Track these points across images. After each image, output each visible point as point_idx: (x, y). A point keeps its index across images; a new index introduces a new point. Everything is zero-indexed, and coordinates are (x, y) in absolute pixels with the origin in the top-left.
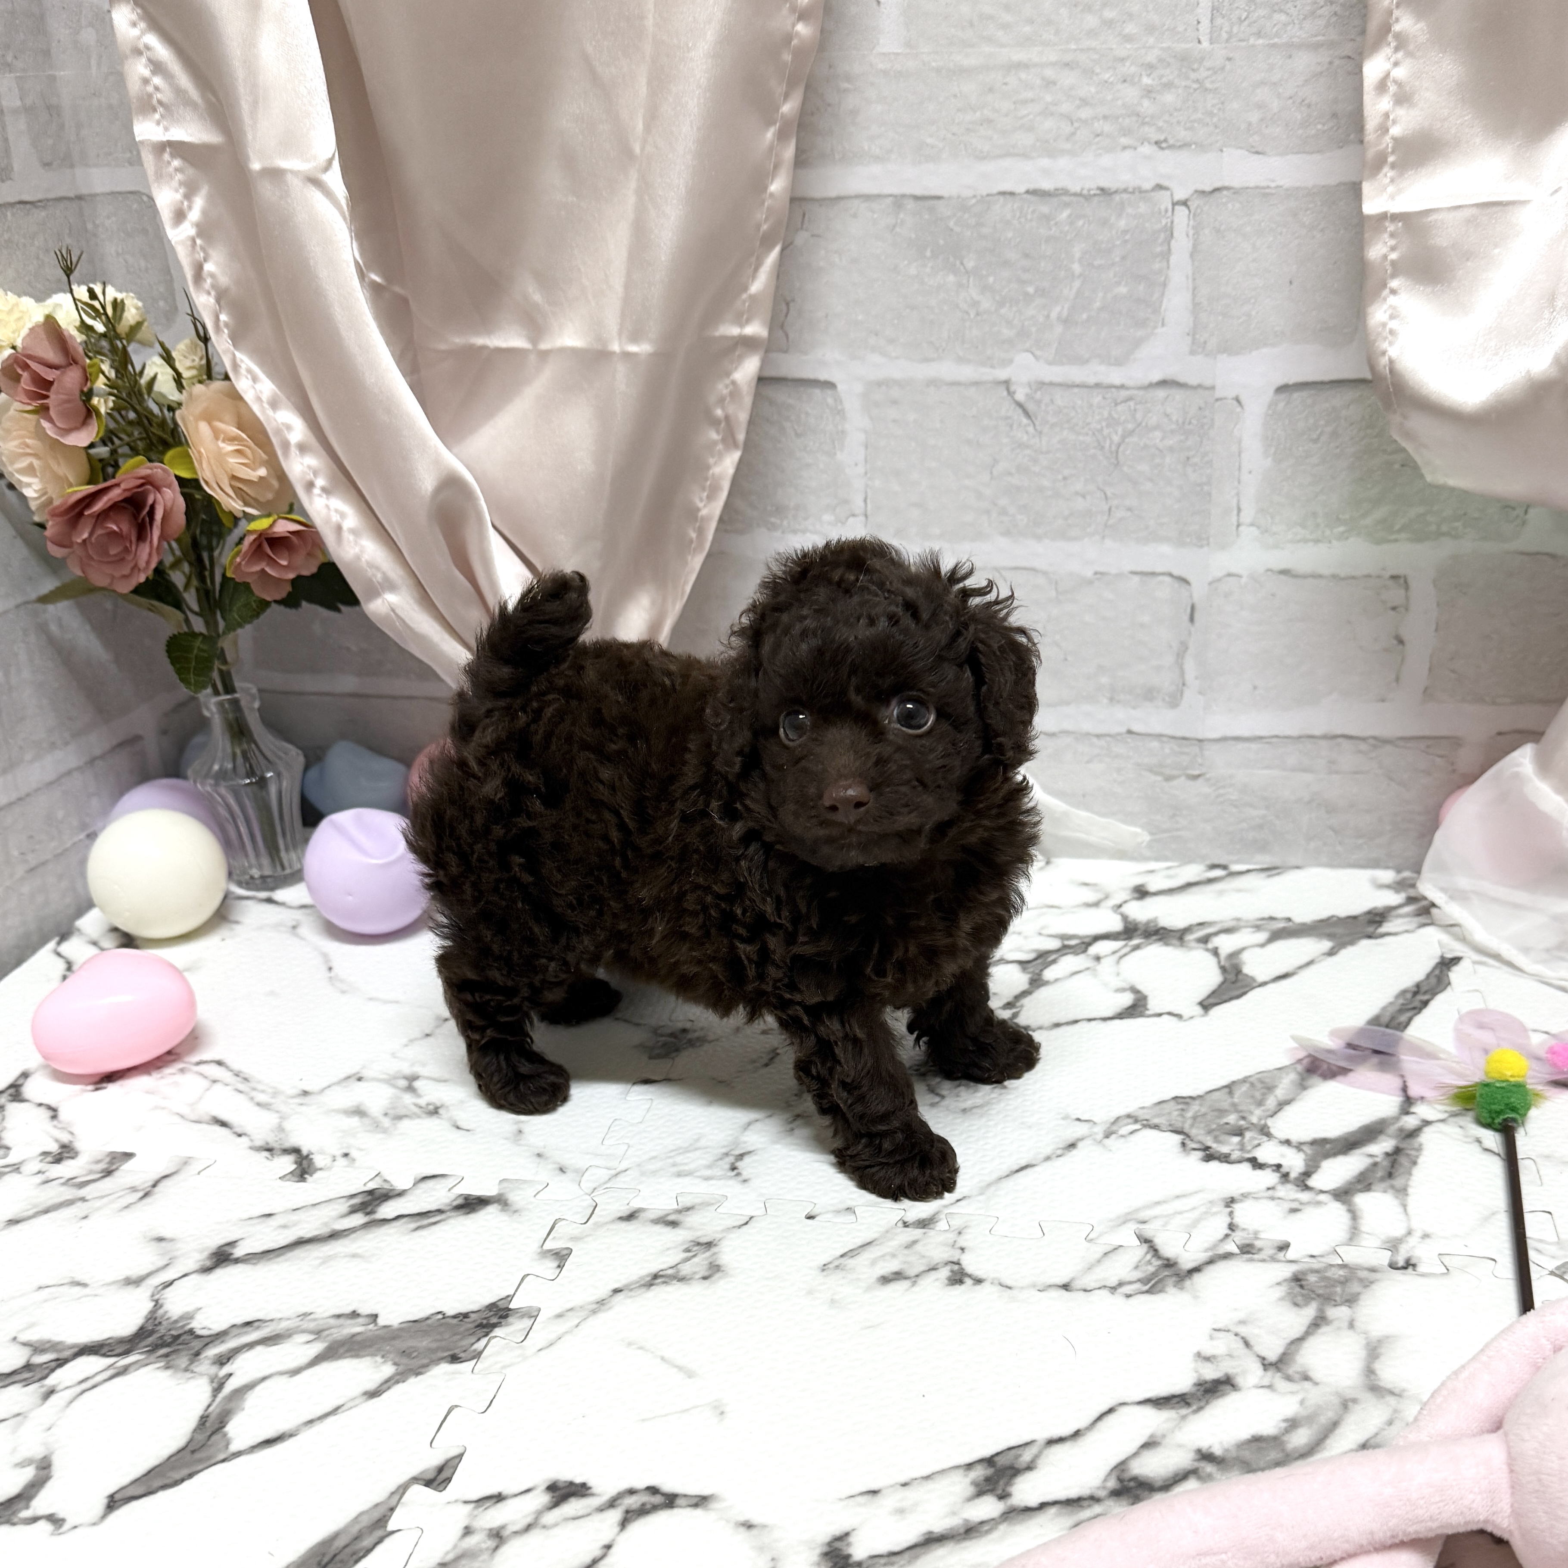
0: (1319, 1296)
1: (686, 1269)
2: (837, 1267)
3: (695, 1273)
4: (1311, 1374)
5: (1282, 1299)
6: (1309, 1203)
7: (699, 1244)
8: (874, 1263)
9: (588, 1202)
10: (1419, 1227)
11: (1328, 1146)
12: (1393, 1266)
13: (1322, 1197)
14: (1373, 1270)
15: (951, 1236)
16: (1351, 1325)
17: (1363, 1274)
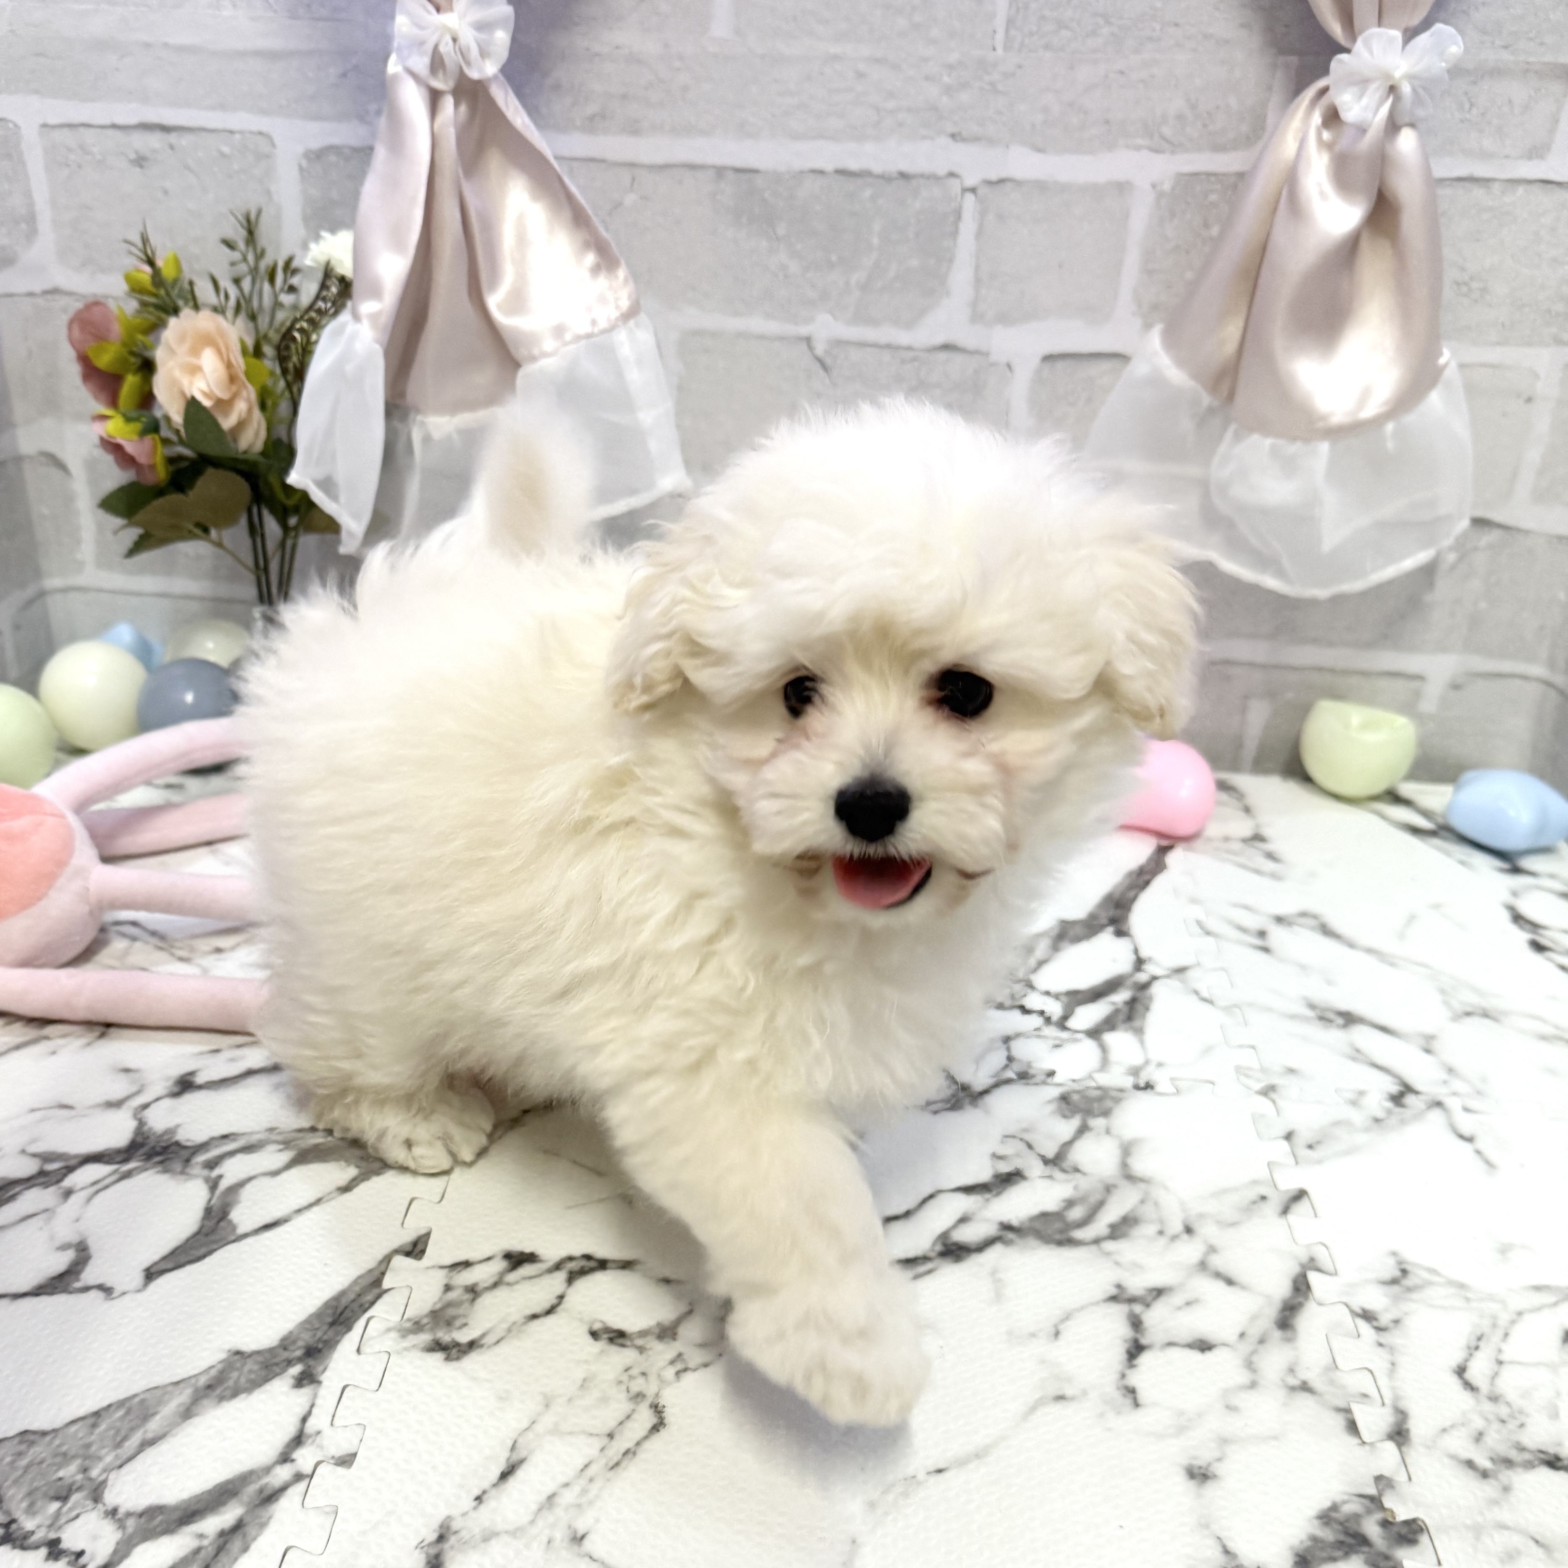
0: (1082, 1110)
4: (1080, 1167)
5: (1054, 1113)
6: (1068, 1041)
10: (1155, 1057)
11: (1080, 996)
12: (1137, 1087)
13: (1079, 1036)
14: (1121, 1090)
16: (1108, 1131)
17: (1114, 1094)
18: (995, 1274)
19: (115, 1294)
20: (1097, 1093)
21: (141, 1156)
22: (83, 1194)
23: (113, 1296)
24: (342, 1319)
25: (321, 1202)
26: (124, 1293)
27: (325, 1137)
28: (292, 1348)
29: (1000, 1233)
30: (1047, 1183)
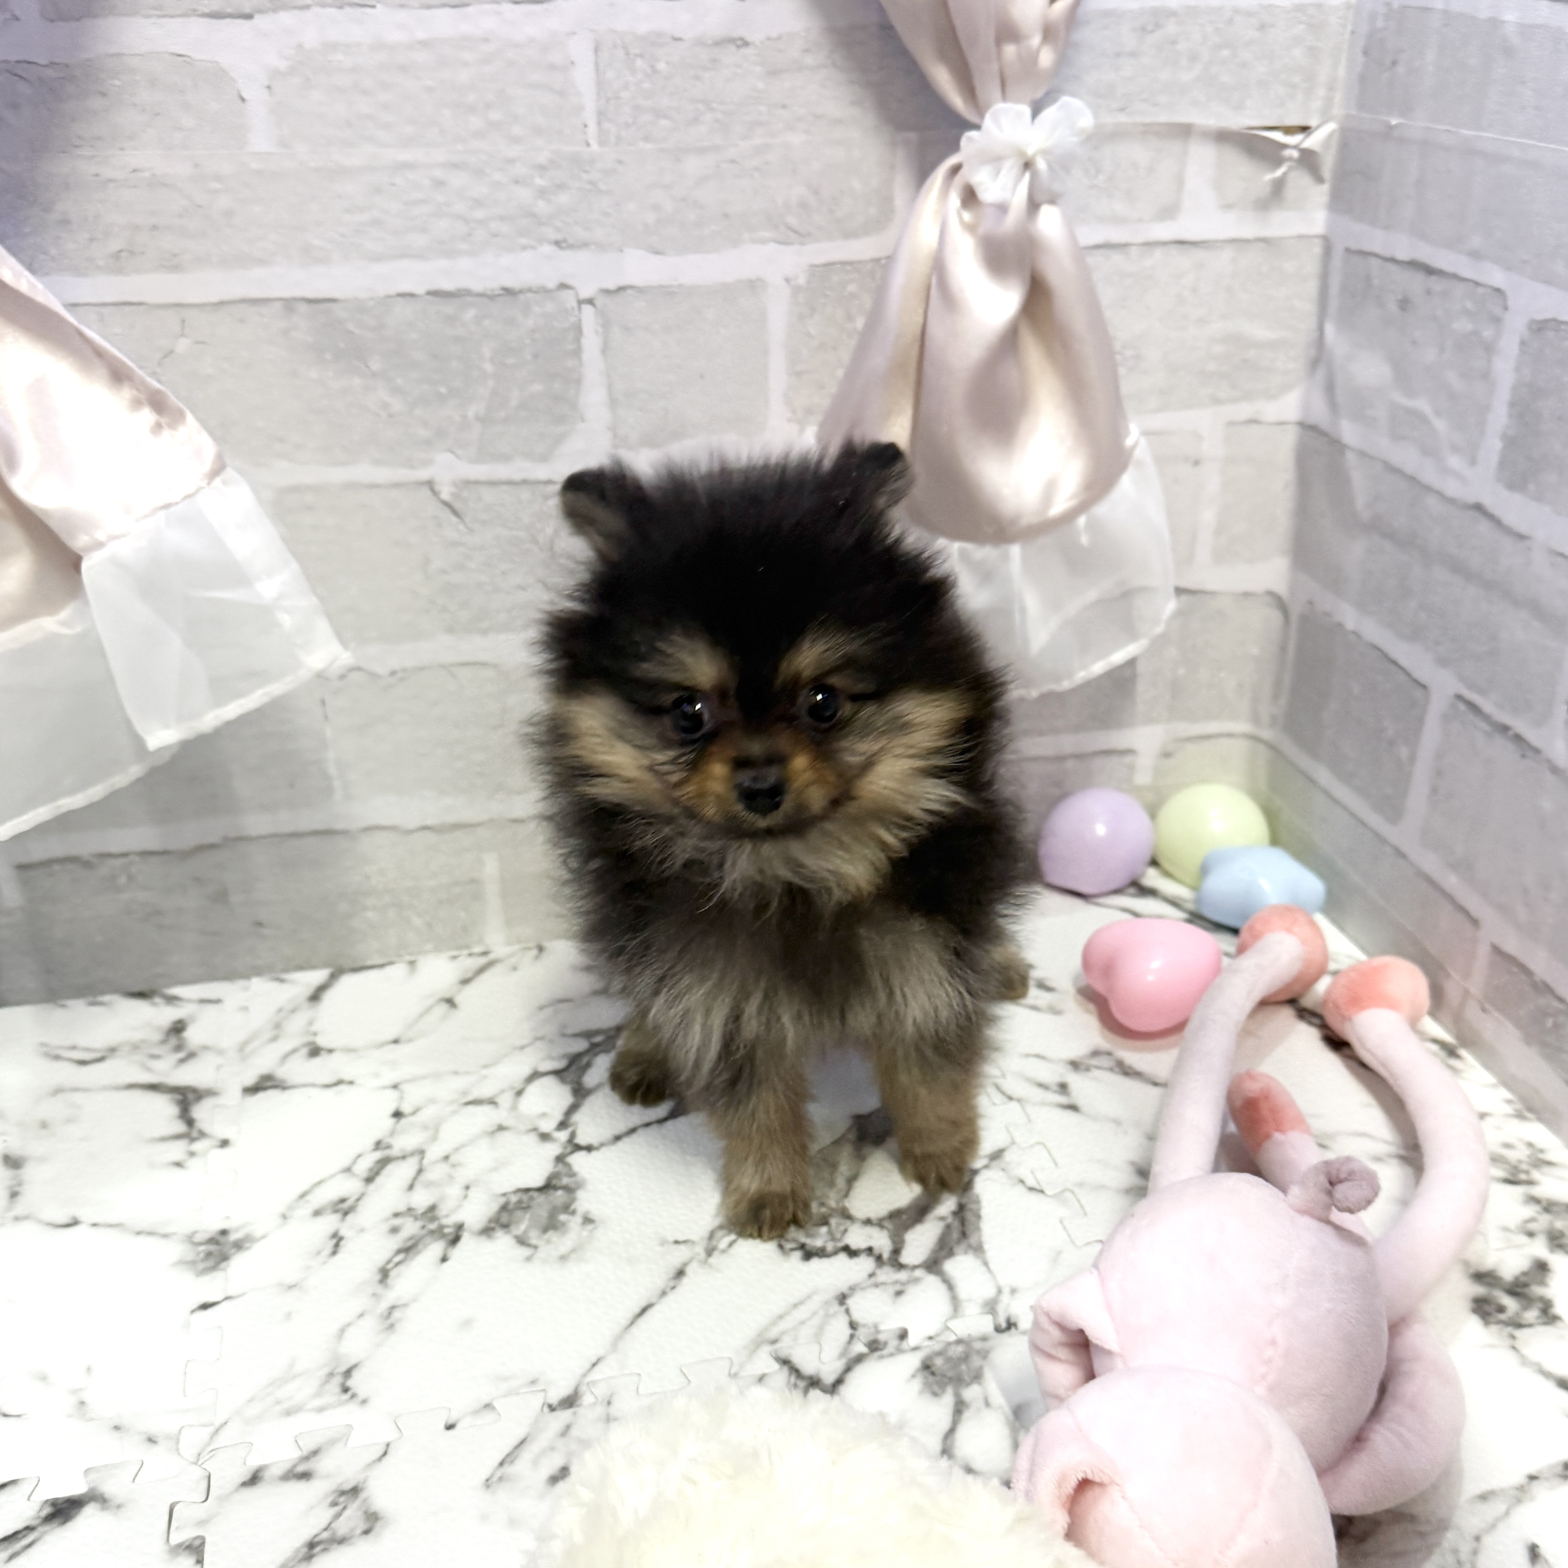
0: (950, 1379)
1: (342, 1527)
2: (501, 1479)
3: (353, 1530)
4: (974, 1465)
5: (921, 1392)
6: (909, 1282)
7: (343, 1493)
8: (536, 1462)
9: (197, 1473)
11: (904, 1217)
12: (998, 1330)
13: (919, 1273)
14: (984, 1339)
15: (600, 1410)
16: (987, 1403)
17: (978, 1345)
20: (960, 1349)
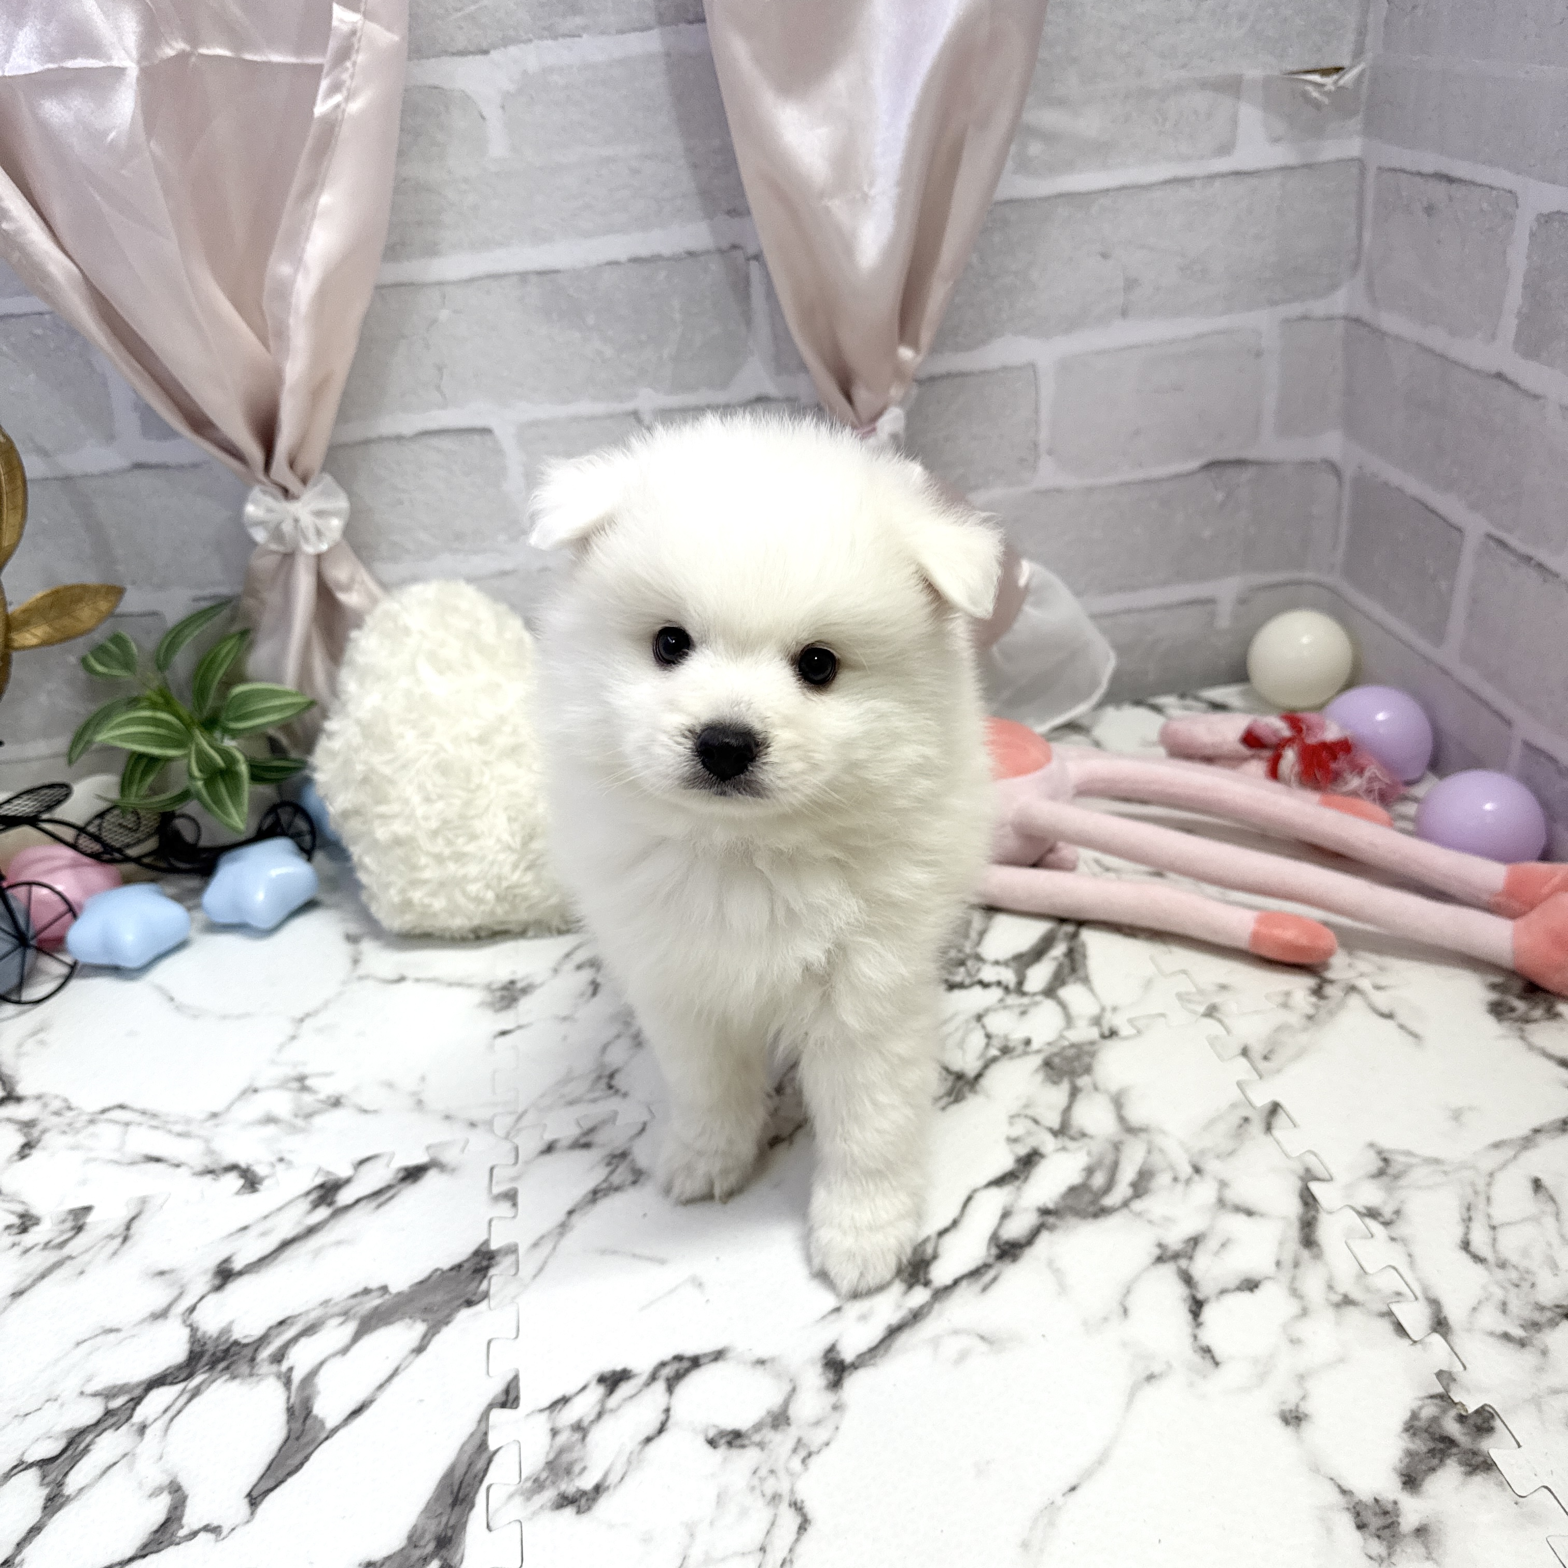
18: (1050, 1263)
19: (225, 1532)
20: (1071, 1052)
21: (207, 1364)
22: (160, 1424)
23: (222, 1537)
24: (460, 1495)
25: (400, 1370)
26: (233, 1529)
27: (382, 1296)
28: (422, 1543)
29: (1041, 1220)
30: (1062, 1156)
